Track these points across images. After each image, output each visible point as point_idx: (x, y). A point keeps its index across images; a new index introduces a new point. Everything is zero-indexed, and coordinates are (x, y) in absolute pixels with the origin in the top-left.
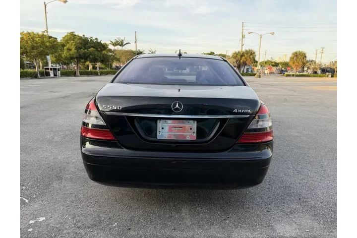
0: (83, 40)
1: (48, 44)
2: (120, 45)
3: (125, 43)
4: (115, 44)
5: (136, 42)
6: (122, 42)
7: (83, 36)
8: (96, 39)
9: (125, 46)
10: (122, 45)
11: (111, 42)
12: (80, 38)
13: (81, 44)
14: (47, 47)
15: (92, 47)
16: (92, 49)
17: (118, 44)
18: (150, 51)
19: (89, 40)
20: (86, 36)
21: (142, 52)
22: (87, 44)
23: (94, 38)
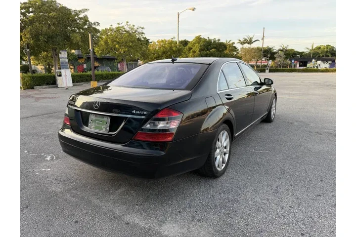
0: (207, 42)
1: (174, 49)
2: (248, 43)
3: (253, 40)
4: (243, 43)
5: (263, 39)
6: (251, 39)
7: (207, 39)
8: (219, 40)
9: (254, 43)
10: (250, 42)
11: (240, 40)
12: (205, 40)
13: (204, 46)
15: (215, 48)
16: (213, 50)
17: (246, 43)
18: (281, 47)
19: (212, 41)
20: (210, 38)
21: (271, 49)
22: (210, 45)
23: (217, 39)
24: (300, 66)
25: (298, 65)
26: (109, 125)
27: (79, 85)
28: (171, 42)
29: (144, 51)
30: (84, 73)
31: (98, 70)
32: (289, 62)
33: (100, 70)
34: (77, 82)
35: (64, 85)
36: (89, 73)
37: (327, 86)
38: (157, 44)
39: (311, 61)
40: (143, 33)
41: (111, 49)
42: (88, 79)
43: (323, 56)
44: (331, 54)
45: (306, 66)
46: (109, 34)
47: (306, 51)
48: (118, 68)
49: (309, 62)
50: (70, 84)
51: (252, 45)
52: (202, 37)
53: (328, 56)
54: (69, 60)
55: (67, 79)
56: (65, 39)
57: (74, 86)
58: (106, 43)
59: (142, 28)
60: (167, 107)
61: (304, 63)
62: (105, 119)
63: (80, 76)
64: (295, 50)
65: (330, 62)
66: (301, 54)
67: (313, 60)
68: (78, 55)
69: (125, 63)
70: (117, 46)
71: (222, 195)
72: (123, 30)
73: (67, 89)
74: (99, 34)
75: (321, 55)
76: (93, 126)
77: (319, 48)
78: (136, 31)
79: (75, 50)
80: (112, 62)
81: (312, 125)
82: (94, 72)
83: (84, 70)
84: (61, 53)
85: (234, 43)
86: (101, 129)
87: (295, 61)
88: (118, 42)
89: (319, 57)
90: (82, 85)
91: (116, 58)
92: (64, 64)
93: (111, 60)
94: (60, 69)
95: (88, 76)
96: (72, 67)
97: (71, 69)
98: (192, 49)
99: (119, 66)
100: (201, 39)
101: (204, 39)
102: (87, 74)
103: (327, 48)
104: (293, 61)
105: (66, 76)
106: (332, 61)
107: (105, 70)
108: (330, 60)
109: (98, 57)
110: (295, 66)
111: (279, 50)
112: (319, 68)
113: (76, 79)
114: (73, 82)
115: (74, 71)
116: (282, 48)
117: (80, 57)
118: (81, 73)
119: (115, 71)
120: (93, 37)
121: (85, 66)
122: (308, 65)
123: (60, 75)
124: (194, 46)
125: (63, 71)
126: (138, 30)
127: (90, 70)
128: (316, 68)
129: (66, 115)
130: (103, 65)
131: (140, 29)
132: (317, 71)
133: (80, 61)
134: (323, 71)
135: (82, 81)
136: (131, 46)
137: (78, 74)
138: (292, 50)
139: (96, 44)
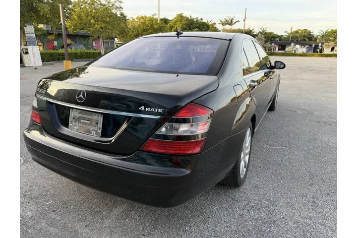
0: (189, 21)
1: (155, 26)
2: (229, 24)
3: (234, 21)
4: (223, 24)
5: (244, 20)
6: (232, 20)
7: (190, 17)
8: (202, 19)
9: (235, 24)
10: (231, 24)
11: (221, 21)
12: (187, 19)
13: (187, 25)
14: (155, 29)
15: (197, 27)
17: (227, 24)
18: (261, 29)
19: (195, 20)
20: (192, 17)
21: (251, 31)
22: (192, 24)
23: (199, 19)
24: (279, 50)
25: (277, 49)
26: (101, 127)
27: (50, 64)
28: (152, 20)
29: (122, 28)
30: (55, 51)
31: (71, 48)
32: (270, 45)
33: (73, 48)
34: (47, 61)
35: (32, 64)
36: (61, 51)
37: (312, 70)
38: (136, 20)
39: (290, 45)
40: (121, 8)
41: (86, 24)
42: (60, 58)
43: (301, 40)
44: (309, 38)
45: (285, 50)
46: (83, 7)
47: (285, 35)
48: (93, 46)
49: (287, 46)
50: (39, 62)
51: (233, 26)
52: (184, 15)
53: (306, 41)
54: (36, 35)
55: (35, 58)
56: (31, 10)
57: (43, 65)
58: (80, 17)
59: (120, 2)
60: (191, 102)
61: (282, 47)
62: (95, 117)
63: (51, 55)
64: (275, 33)
65: (308, 46)
66: (280, 37)
67: (293, 44)
68: (47, 30)
69: (101, 40)
70: (92, 21)
71: (252, 213)
72: (99, 3)
73: (36, 69)
74: (70, 6)
75: (299, 39)
76: (76, 128)
77: (297, 32)
78: (113, 5)
79: (43, 24)
80: (86, 40)
81: (316, 113)
82: (67, 51)
83: (54, 48)
84: (26, 26)
85: (215, 24)
86: (89, 132)
87: (275, 44)
88: (94, 17)
89: (297, 41)
90: (53, 64)
91: (91, 35)
92: (31, 40)
93: (86, 37)
94: (27, 46)
95: (59, 54)
96: (40, 44)
97: (40, 46)
98: (173, 27)
99: (94, 44)
100: (183, 17)
101: (186, 17)
102: (58, 52)
103: (305, 33)
104: (273, 44)
105: (34, 54)
106: (309, 46)
107: (79, 48)
108: (307, 44)
109: (71, 33)
110: (274, 49)
111: (260, 33)
112: (297, 52)
113: (46, 58)
114: (43, 61)
115: (43, 48)
116: (261, 31)
117: (49, 33)
118: (52, 51)
119: (90, 50)
120: (64, 9)
121: (56, 43)
122: (287, 49)
123: (27, 53)
124: (176, 24)
125: (30, 48)
126: (116, 4)
127: (63, 47)
128: (294, 51)
129: (34, 108)
130: (76, 42)
131: (118, 3)
132: (295, 55)
133: (50, 37)
134: (300, 55)
135: (53, 60)
136: (108, 22)
137: (48, 52)
138: (271, 33)
139: (67, 17)
